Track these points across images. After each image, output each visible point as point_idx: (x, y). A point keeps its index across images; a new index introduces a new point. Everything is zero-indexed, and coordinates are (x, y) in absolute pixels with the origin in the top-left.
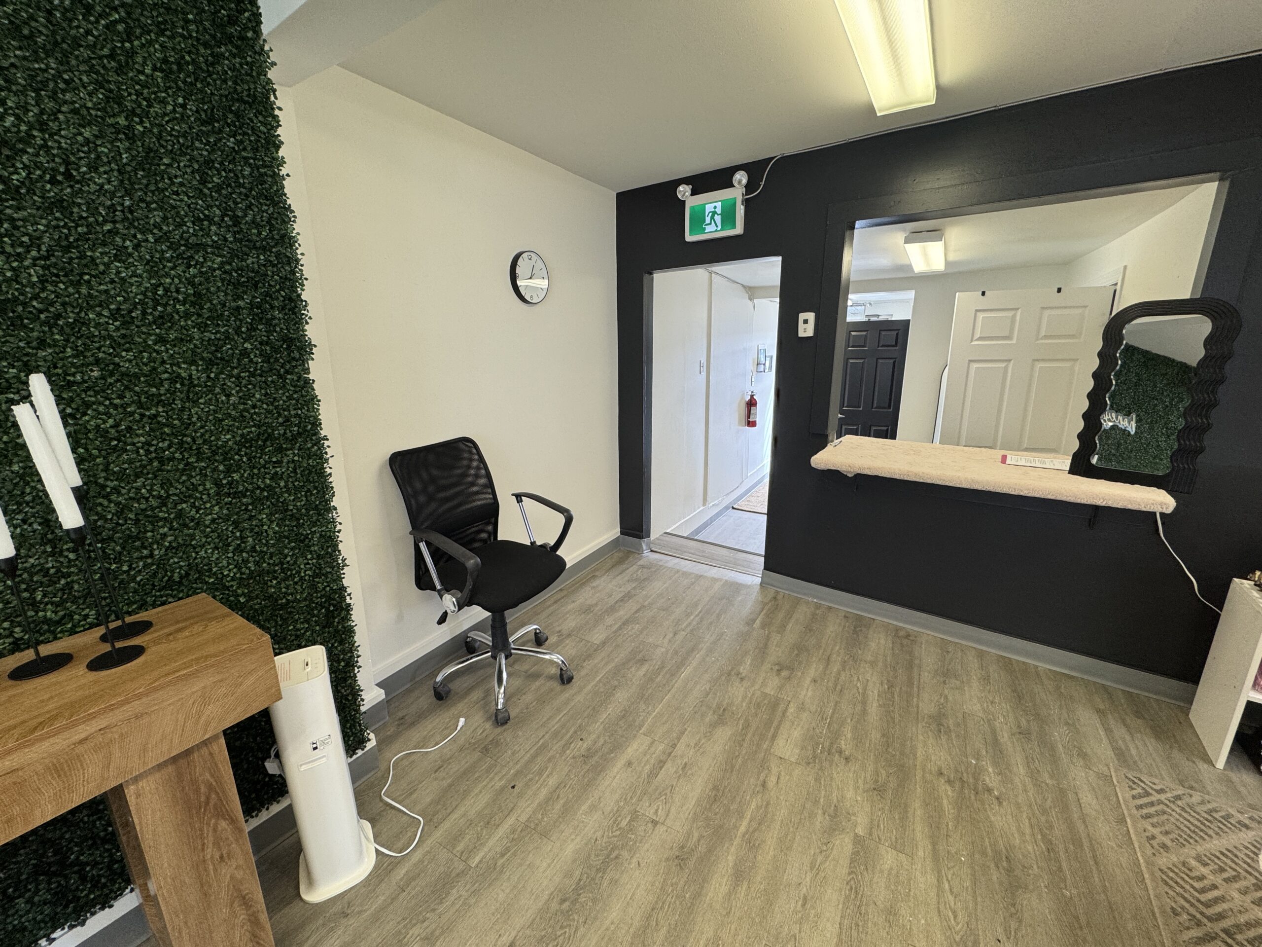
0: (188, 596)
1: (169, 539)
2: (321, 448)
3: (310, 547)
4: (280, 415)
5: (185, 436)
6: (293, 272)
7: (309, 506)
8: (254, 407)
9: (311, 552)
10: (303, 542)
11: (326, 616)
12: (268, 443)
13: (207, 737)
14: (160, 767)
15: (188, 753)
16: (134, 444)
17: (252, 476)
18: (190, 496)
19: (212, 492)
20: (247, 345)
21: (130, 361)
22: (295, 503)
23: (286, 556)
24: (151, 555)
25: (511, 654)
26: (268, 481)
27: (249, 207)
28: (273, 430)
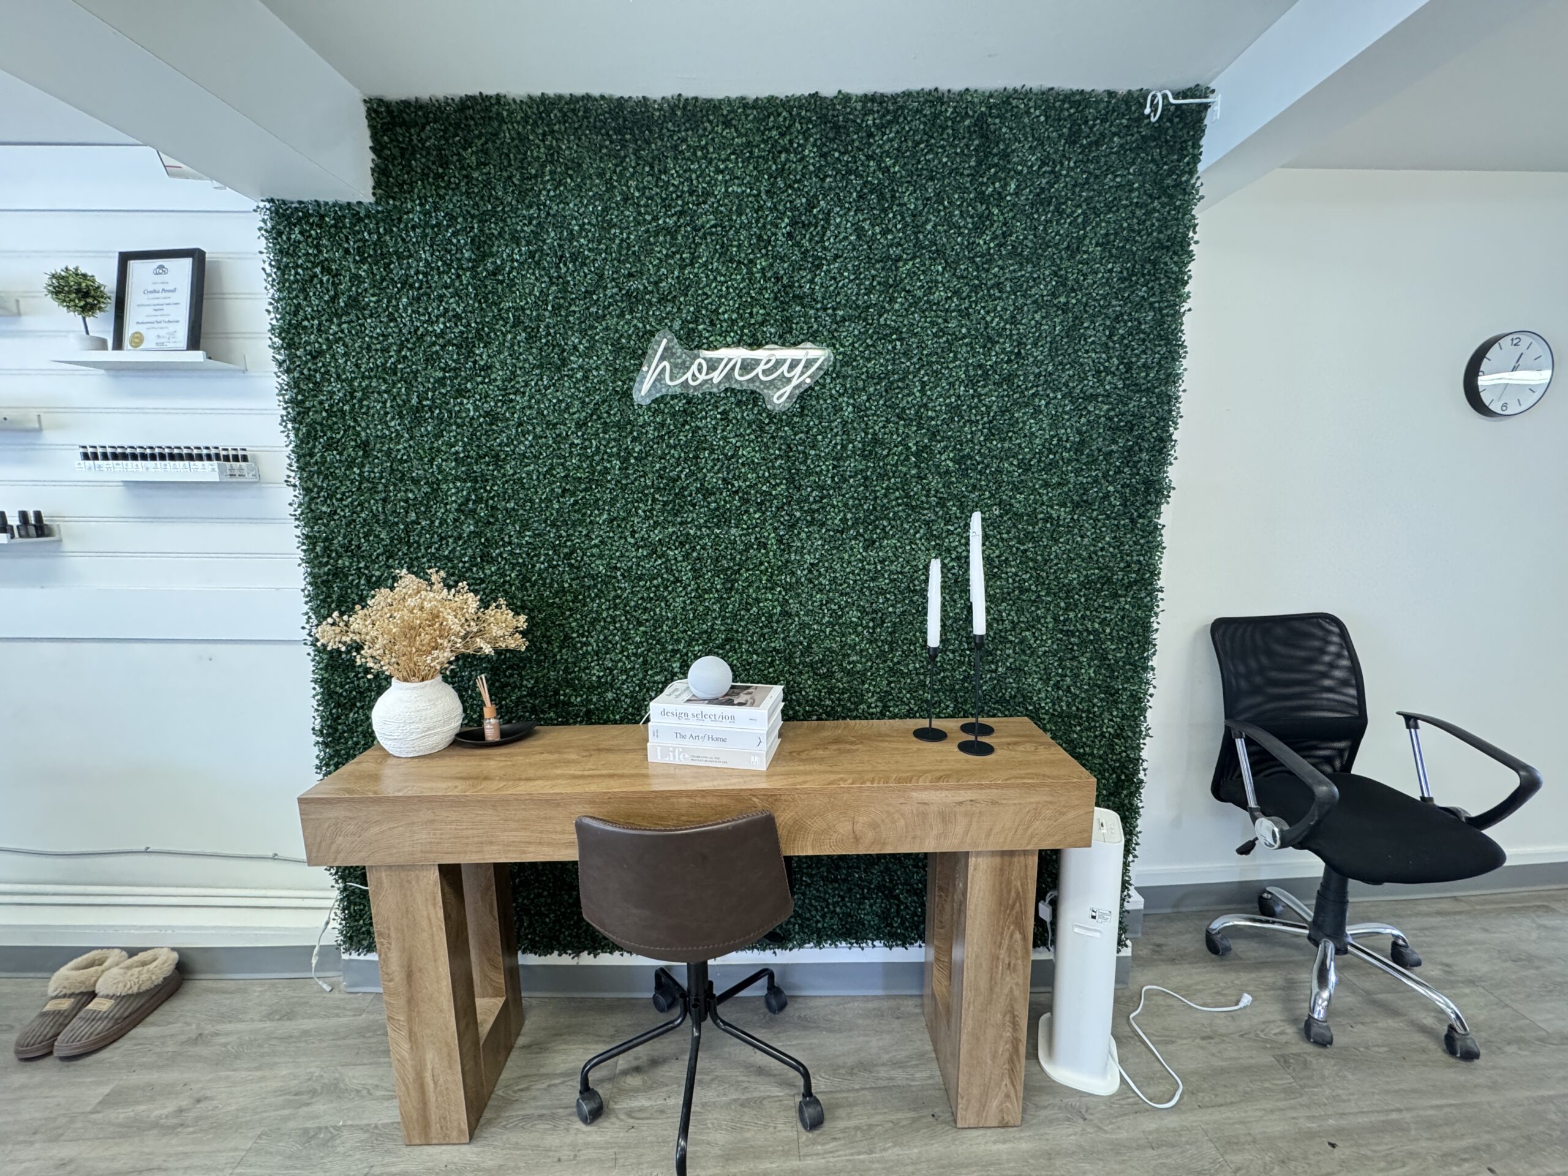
0: (1011, 716)
1: (1011, 660)
2: (1154, 599)
3: (1117, 703)
4: (1122, 559)
5: (1042, 570)
6: (1170, 411)
7: (1128, 659)
8: (1102, 549)
9: (1117, 708)
10: (1112, 694)
11: (1116, 784)
12: (1105, 587)
13: (1028, 848)
14: (993, 853)
15: (1012, 853)
16: (1007, 573)
17: (1083, 617)
18: (1033, 627)
19: (1050, 626)
20: (1111, 488)
21: (1020, 502)
22: (1116, 652)
23: (1094, 705)
24: (995, 671)
25: (1346, 952)
26: (1097, 626)
27: (1144, 352)
28: (1113, 575)
